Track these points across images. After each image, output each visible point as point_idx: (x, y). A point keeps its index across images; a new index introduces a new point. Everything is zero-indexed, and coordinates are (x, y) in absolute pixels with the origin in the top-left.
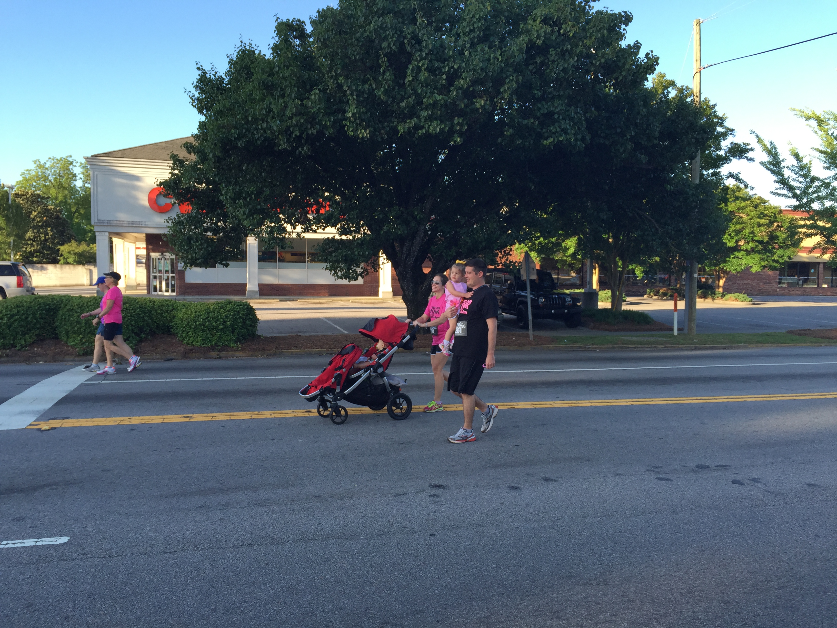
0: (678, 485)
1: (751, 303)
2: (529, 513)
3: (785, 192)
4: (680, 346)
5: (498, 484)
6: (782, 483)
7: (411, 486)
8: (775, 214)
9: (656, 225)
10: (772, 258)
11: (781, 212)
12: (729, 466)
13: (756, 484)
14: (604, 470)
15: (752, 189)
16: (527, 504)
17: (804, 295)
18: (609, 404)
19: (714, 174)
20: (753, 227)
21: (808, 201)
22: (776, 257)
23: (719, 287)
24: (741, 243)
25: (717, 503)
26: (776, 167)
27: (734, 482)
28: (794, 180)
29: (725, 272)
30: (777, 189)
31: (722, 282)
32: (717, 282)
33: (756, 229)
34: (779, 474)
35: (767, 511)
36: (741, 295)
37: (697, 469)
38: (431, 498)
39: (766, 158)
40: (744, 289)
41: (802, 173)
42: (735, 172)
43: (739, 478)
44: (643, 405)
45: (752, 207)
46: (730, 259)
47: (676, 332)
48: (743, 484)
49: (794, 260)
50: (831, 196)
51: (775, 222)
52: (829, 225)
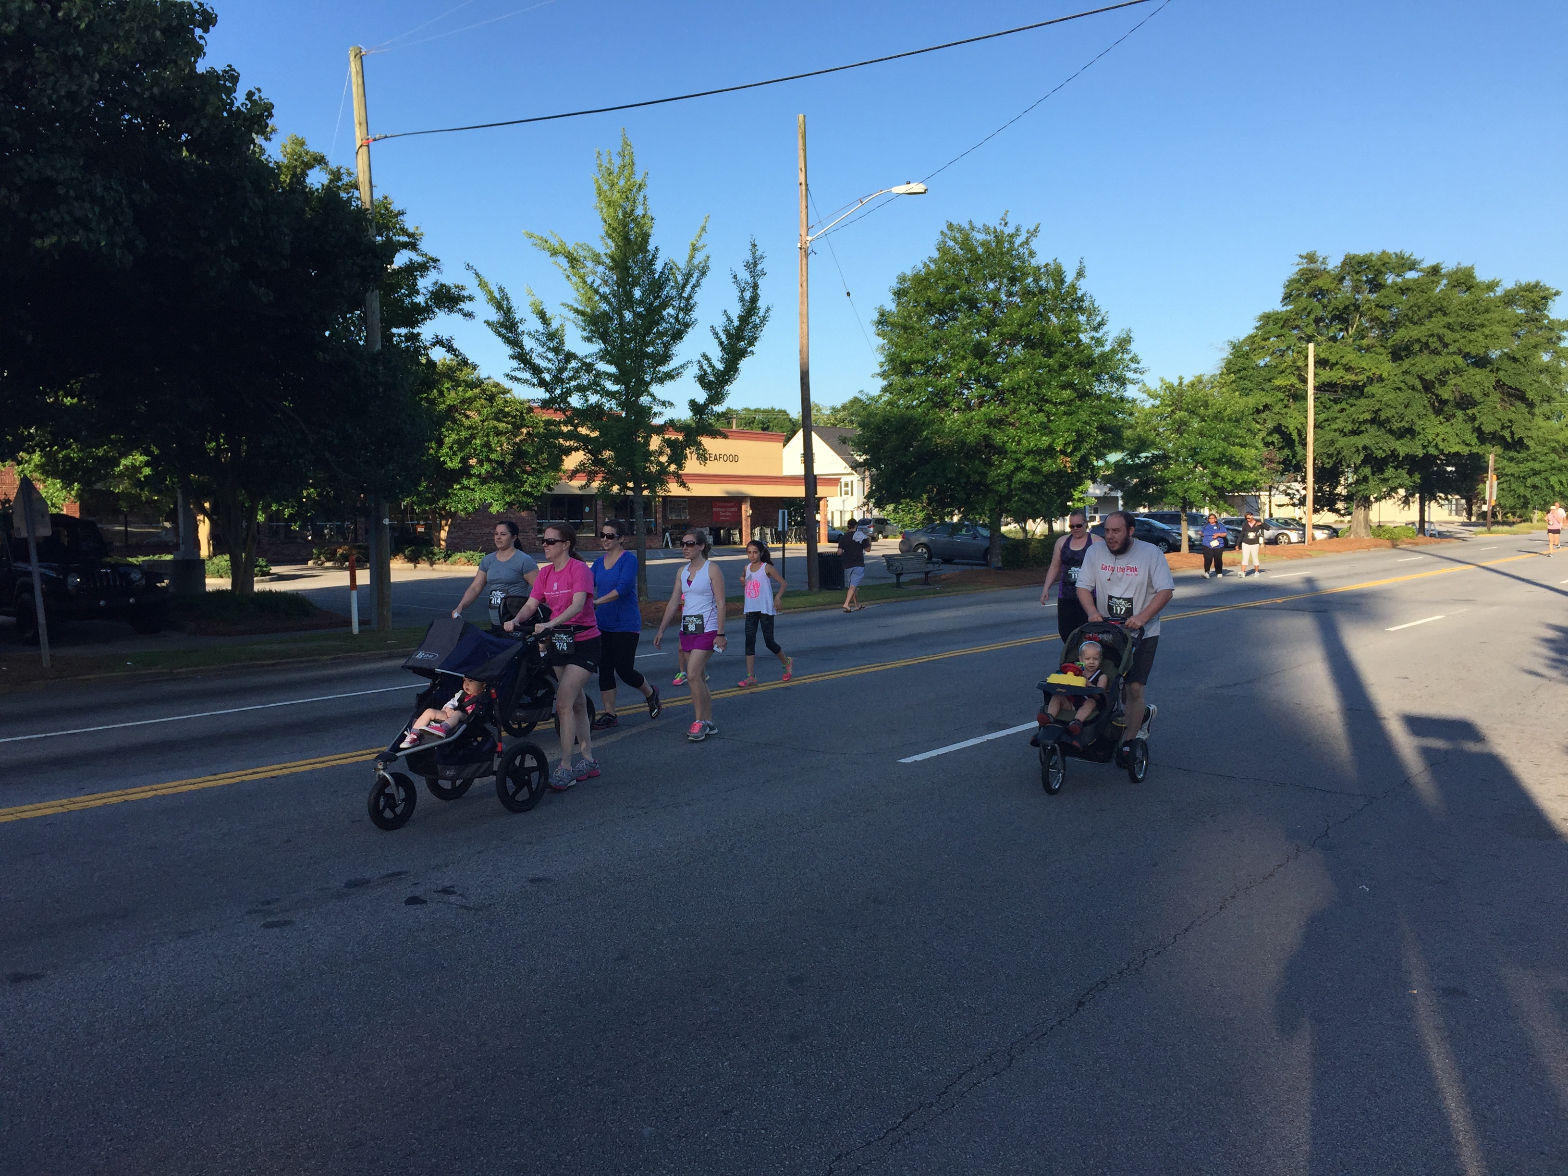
0: (304, 929)
4: (362, 654)
6: (490, 886)
8: (521, 412)
9: (304, 427)
10: (522, 490)
12: (405, 873)
13: (446, 897)
14: (157, 931)
15: (475, 367)
19: (410, 337)
20: (488, 436)
21: (562, 393)
22: (526, 488)
23: (439, 540)
24: (471, 463)
26: (510, 332)
28: (540, 355)
30: (514, 370)
31: (443, 534)
32: (436, 533)
33: (493, 440)
34: (488, 870)
35: (457, 945)
37: (345, 890)
40: (483, 543)
41: (551, 346)
42: (445, 336)
43: (419, 892)
44: (264, 779)
45: (485, 399)
46: (456, 492)
47: (356, 628)
48: (425, 902)
49: (557, 491)
50: (595, 385)
51: (523, 426)
52: (593, 435)
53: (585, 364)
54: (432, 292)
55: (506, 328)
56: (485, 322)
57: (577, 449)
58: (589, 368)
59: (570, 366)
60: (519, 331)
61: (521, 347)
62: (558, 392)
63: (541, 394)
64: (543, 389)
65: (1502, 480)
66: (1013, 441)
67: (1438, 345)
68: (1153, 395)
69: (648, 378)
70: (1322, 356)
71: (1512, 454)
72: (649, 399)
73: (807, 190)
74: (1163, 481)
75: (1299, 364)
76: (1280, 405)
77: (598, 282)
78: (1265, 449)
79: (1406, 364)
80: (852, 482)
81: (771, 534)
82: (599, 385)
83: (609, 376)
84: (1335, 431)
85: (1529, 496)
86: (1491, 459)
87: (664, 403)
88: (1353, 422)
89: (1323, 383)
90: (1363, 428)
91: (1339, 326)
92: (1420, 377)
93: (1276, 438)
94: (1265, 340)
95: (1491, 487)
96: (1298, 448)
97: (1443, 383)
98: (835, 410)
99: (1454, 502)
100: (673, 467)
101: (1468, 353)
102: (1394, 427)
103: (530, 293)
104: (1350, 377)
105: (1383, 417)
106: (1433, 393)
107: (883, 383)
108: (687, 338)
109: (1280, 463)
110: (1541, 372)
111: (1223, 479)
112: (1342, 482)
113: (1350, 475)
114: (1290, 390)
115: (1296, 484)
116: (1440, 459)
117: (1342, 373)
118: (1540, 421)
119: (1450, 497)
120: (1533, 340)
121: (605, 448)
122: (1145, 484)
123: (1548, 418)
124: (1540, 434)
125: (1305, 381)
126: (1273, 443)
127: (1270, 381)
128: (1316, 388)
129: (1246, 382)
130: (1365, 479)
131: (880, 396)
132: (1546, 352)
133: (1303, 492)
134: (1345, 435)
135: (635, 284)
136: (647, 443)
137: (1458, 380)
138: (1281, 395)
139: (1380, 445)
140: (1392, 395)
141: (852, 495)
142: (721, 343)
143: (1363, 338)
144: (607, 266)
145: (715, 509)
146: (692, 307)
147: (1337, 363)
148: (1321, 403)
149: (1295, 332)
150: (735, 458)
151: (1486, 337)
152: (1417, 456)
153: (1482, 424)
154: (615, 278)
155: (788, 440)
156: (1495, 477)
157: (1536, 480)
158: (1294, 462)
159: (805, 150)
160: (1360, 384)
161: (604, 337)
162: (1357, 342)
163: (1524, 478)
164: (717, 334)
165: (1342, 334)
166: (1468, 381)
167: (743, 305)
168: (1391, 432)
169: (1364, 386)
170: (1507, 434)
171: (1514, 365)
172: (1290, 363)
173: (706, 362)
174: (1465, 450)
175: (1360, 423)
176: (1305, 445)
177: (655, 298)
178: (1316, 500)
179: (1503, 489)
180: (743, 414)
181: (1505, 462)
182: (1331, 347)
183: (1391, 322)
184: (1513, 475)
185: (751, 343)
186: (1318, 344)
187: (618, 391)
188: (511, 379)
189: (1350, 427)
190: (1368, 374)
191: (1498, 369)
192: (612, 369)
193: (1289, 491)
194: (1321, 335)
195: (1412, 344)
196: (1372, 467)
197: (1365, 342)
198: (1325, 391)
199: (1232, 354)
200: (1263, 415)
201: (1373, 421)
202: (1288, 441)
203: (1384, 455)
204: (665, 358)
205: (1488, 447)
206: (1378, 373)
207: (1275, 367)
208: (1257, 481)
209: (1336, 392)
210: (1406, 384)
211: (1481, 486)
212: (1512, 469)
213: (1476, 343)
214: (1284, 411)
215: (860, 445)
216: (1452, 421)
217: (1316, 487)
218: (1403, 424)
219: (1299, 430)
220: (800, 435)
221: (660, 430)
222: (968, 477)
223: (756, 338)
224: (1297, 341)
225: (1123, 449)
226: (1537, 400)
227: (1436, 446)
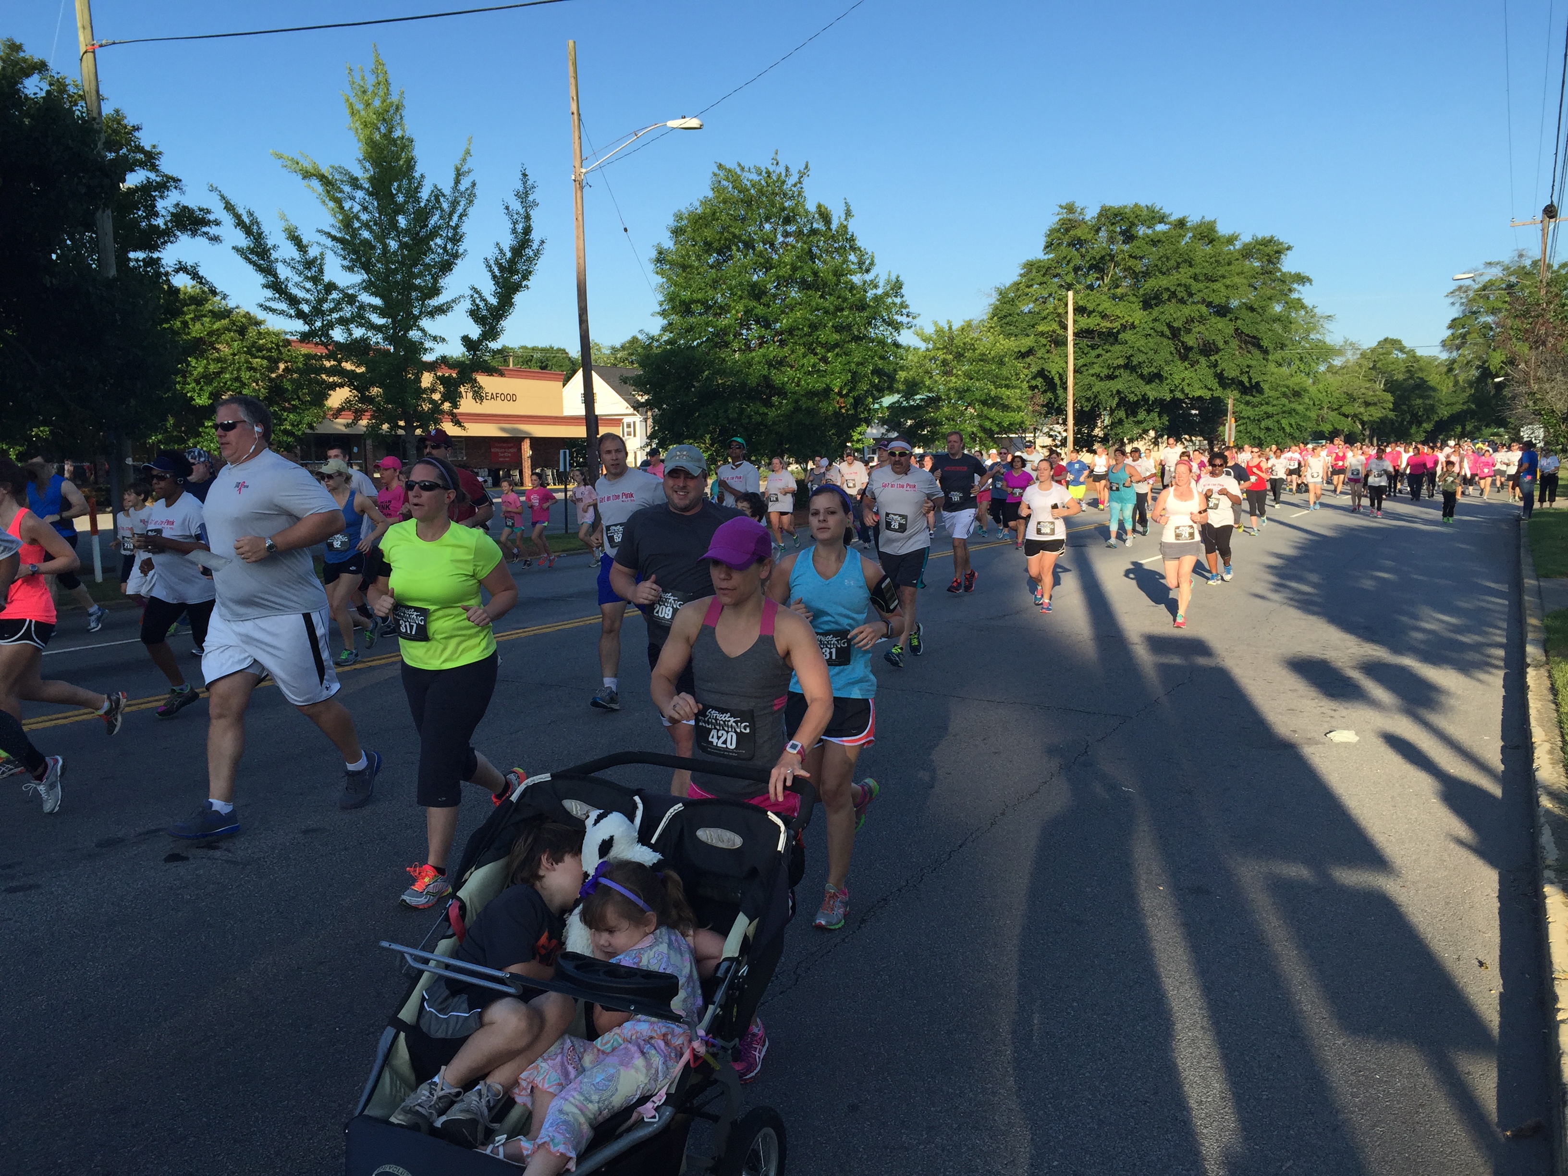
0: (51, 893)
8: (277, 346)
10: (282, 428)
11: (286, 342)
13: (211, 852)
15: (225, 297)
19: (149, 262)
25: (129, 911)
26: (262, 259)
28: (297, 285)
35: (224, 901)
37: (97, 850)
39: (243, 241)
41: (309, 275)
45: (236, 331)
46: (207, 430)
47: (99, 577)
48: (187, 859)
49: (321, 429)
50: (359, 318)
51: (281, 360)
52: (361, 370)
53: (347, 295)
54: (173, 214)
55: (258, 254)
56: (233, 248)
57: (341, 386)
58: (351, 299)
59: (330, 297)
60: (272, 258)
61: (275, 276)
62: (318, 324)
63: (300, 326)
64: (301, 322)
65: (1239, 423)
66: (792, 382)
67: (1184, 295)
68: (926, 340)
69: (416, 312)
70: (1081, 303)
71: (1248, 398)
72: (420, 333)
73: (579, 120)
74: (936, 423)
75: (1060, 311)
76: (1043, 350)
77: (357, 208)
78: (1030, 392)
79: (1155, 312)
80: (634, 423)
81: (553, 475)
82: (363, 318)
83: (374, 308)
84: (1093, 375)
85: (1262, 436)
86: (1230, 403)
87: (435, 339)
88: (1109, 367)
89: (1081, 330)
90: (1117, 373)
91: (1095, 275)
92: (1169, 325)
93: (1039, 382)
94: (1029, 287)
95: (1230, 429)
96: (1060, 392)
97: (1189, 331)
98: (614, 350)
99: (1197, 443)
100: (447, 406)
101: (1211, 302)
102: (1145, 373)
103: (283, 218)
104: (1106, 324)
105: (1135, 363)
106: (1179, 340)
107: (662, 322)
108: (456, 270)
109: (1043, 406)
110: (1274, 321)
111: (992, 421)
112: (1099, 425)
113: (1107, 418)
114: (1052, 336)
115: (1056, 426)
116: (1185, 403)
117: (1098, 320)
118: (1272, 367)
119: (1193, 438)
120: (1269, 292)
121: (373, 384)
122: (920, 425)
123: (1280, 365)
124: (1273, 380)
125: (1065, 328)
126: (1036, 387)
127: (1033, 327)
128: (1076, 334)
129: (1012, 327)
130: (1121, 421)
131: (660, 335)
132: (1278, 302)
133: (1064, 434)
134: (1102, 379)
135: (400, 210)
136: (418, 380)
137: (1202, 328)
138: (1043, 341)
139: (1133, 389)
140: (1143, 341)
141: (635, 436)
142: (494, 277)
143: (1117, 287)
144: (367, 190)
145: (493, 450)
146: (461, 237)
147: (1094, 311)
148: (1080, 348)
149: (1056, 280)
150: (513, 398)
151: (1227, 287)
152: (1165, 400)
153: (1223, 370)
154: (376, 204)
155: (567, 380)
156: (1233, 420)
157: (1269, 423)
158: (1056, 405)
159: (576, 78)
160: (1115, 331)
161: (367, 267)
162: (1112, 291)
163: (1258, 420)
164: (490, 267)
165: (1098, 283)
166: (1212, 329)
167: (516, 237)
168: (1142, 376)
169: (1118, 332)
170: (1245, 379)
171: (1250, 314)
172: (1052, 310)
173: (476, 296)
174: (1207, 395)
175: (1115, 368)
176: (1065, 389)
177: (422, 228)
178: (1076, 442)
179: (1240, 431)
180: (520, 352)
181: (1242, 406)
182: (1089, 294)
183: (1143, 272)
184: (1249, 418)
185: (525, 277)
186: (1076, 292)
187: (383, 326)
188: (265, 309)
189: (1105, 372)
190: (1122, 322)
191: (1237, 318)
192: (377, 301)
193: (1052, 433)
194: (1079, 283)
195: (1162, 293)
196: (1126, 411)
197: (1119, 291)
198: (1083, 337)
199: (998, 300)
200: (1028, 360)
201: (1126, 366)
202: (1051, 385)
203: (1136, 399)
204: (435, 291)
205: (1228, 392)
206: (1131, 321)
207: (1038, 313)
208: (1022, 422)
209: (1093, 338)
210: (1155, 331)
211: (1221, 428)
212: (1248, 412)
213: (1218, 293)
214: (1046, 356)
215: (640, 384)
216: (1196, 367)
217: (1076, 428)
218: (1153, 369)
219: (1060, 375)
220: (579, 375)
221: (431, 367)
222: (749, 417)
223: (530, 272)
224: (1057, 288)
225: (898, 392)
226: (1271, 348)
227: (1182, 391)
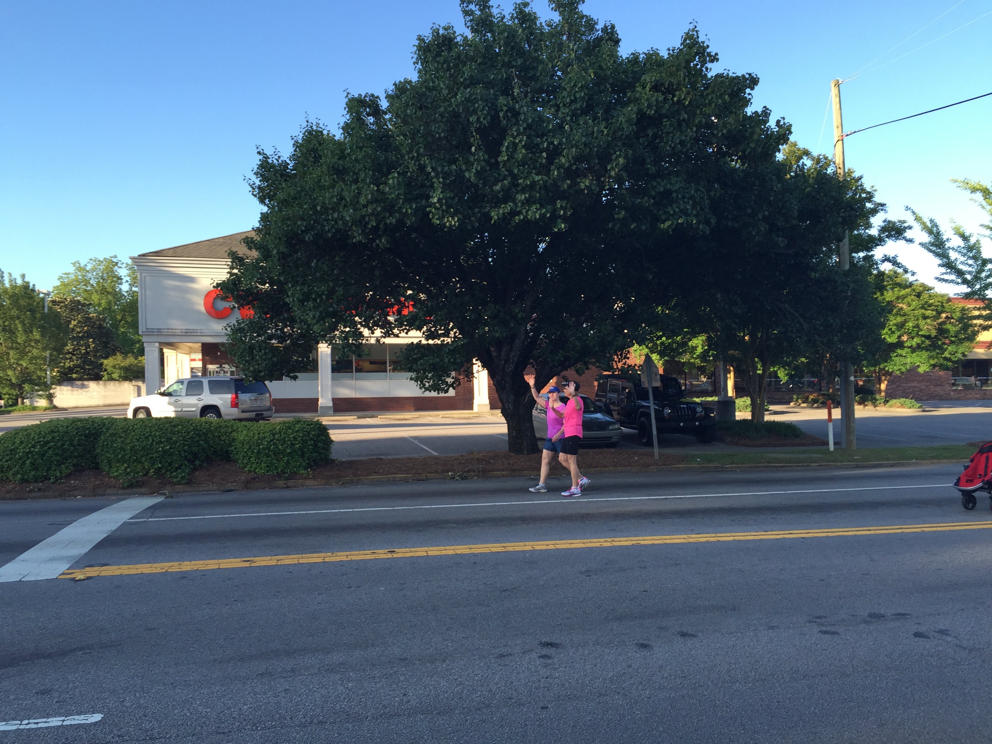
0: (847, 640)
1: (920, 409)
2: (663, 678)
3: (953, 277)
4: (838, 464)
5: (624, 641)
6: (977, 635)
7: (516, 645)
8: (942, 303)
9: (801, 320)
10: (943, 356)
11: (949, 300)
12: (910, 615)
13: (944, 637)
14: (755, 622)
15: (913, 274)
16: (661, 667)
17: (984, 399)
18: (756, 538)
19: (866, 258)
20: (918, 320)
21: (981, 288)
22: (946, 354)
23: (880, 391)
24: (905, 338)
25: (898, 663)
26: (940, 248)
27: (917, 635)
28: (962, 263)
29: (888, 373)
30: (943, 274)
31: (883, 386)
32: (878, 386)
33: (922, 322)
34: (972, 624)
35: (960, 672)
36: (908, 401)
37: (869, 619)
38: (541, 660)
39: (926, 238)
40: (911, 393)
41: (971, 255)
42: (892, 255)
43: (922, 629)
44: (798, 538)
45: (915, 295)
46: (892, 358)
47: (832, 447)
49: (970, 357)
54: (882, 227)
55: (936, 246)
56: (920, 244)
59: (986, 268)
60: (946, 247)
61: (948, 258)
62: (978, 287)
63: (964, 289)
103: (953, 221)
188: (940, 280)
